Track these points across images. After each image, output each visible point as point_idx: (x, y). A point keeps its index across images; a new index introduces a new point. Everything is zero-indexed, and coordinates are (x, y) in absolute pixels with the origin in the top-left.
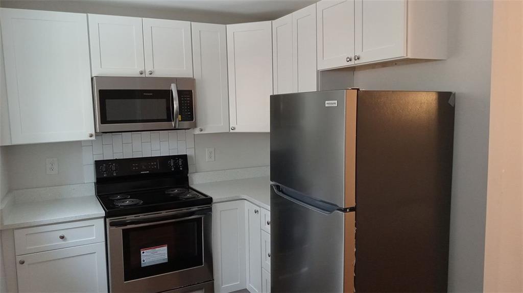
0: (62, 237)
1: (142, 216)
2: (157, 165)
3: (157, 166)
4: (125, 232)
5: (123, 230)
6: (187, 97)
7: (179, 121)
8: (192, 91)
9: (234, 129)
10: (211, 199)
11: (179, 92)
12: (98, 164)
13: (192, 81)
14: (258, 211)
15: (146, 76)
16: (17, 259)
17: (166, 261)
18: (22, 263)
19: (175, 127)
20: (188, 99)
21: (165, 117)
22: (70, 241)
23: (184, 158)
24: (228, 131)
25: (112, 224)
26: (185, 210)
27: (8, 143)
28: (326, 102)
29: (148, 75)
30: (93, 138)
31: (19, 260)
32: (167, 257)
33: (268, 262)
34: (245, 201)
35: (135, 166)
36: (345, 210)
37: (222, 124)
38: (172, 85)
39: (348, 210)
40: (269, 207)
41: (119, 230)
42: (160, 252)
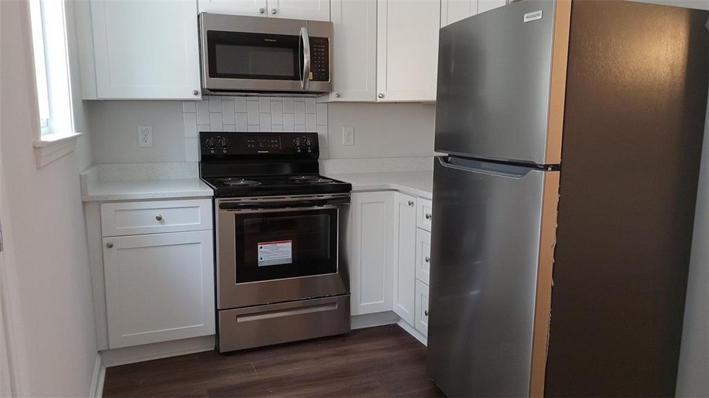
0: (159, 219)
1: (260, 199)
2: (278, 143)
3: (279, 146)
4: (239, 218)
5: (237, 216)
6: (321, 46)
7: (310, 80)
8: (328, 39)
9: (383, 96)
10: (350, 185)
11: (311, 39)
12: (204, 136)
13: (329, 25)
14: (413, 203)
15: (269, 16)
16: (104, 241)
17: (290, 262)
18: (111, 246)
19: (304, 88)
20: (323, 50)
21: (292, 74)
22: (169, 224)
23: (314, 136)
24: (374, 100)
25: (222, 206)
26: (315, 197)
27: (93, 97)
28: (525, 16)
29: (270, 15)
30: (199, 97)
31: (107, 242)
32: (291, 257)
33: (425, 271)
34: (396, 192)
35: (251, 143)
36: (545, 168)
37: (367, 90)
38: (302, 29)
39: (550, 169)
40: (430, 195)
41: (231, 215)
42: (283, 249)
